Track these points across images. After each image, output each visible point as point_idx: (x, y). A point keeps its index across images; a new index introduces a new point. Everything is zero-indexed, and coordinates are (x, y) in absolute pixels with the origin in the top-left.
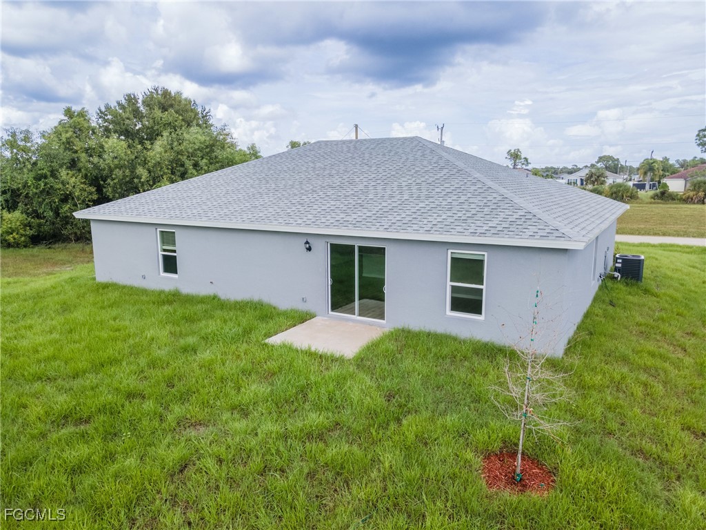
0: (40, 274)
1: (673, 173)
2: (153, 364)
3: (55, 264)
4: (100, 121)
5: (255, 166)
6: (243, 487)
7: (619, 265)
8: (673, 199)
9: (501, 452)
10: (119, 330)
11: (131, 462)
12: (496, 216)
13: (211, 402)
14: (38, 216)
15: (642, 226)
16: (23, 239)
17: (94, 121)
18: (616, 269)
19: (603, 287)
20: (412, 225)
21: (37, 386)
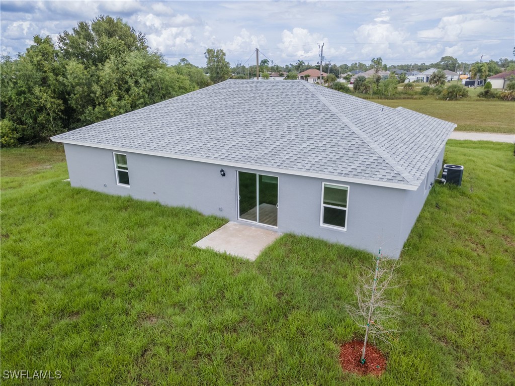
0: (28, 173)
1: (497, 73)
2: (118, 267)
3: (39, 162)
4: (61, 45)
5: (182, 101)
6: (184, 369)
7: (446, 174)
8: (494, 97)
9: (353, 341)
10: (91, 235)
11: (109, 349)
12: (357, 159)
13: (160, 300)
14: (22, 123)
15: (468, 123)
16: (12, 141)
17: (57, 45)
18: (443, 176)
19: (433, 192)
20: (297, 164)
21: (40, 284)
